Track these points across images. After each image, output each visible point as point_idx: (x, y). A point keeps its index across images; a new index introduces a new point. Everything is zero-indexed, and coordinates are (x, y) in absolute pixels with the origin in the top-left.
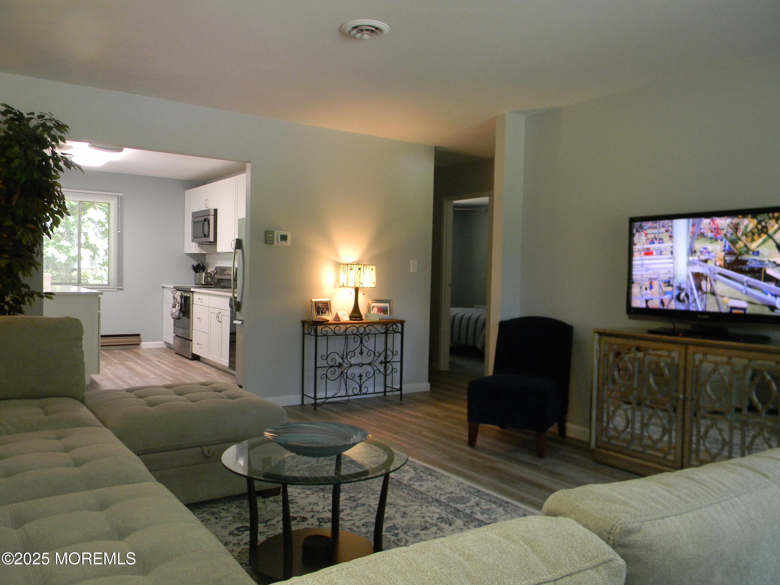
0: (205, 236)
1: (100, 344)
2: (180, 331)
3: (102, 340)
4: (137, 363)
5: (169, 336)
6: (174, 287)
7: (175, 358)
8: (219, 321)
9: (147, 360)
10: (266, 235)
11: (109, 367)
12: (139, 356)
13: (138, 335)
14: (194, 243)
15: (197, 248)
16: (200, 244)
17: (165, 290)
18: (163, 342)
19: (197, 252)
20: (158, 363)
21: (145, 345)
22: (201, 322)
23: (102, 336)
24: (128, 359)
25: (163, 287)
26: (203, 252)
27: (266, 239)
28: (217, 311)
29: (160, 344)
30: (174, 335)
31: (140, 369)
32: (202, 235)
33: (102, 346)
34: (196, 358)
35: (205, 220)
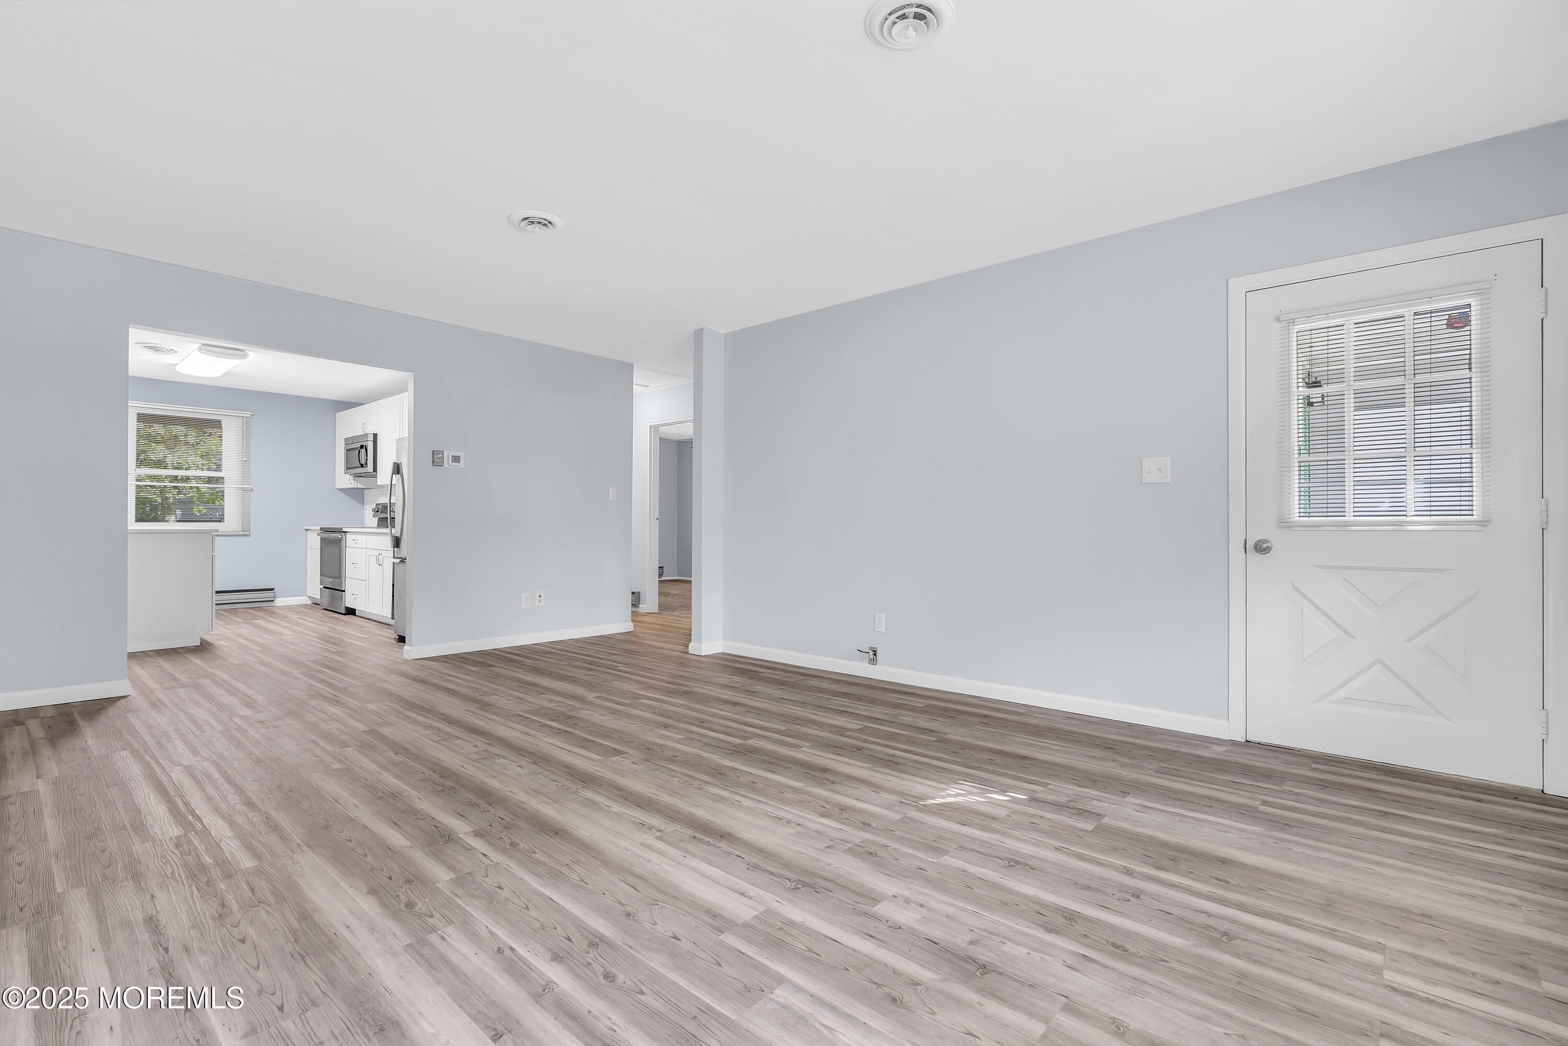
0: (362, 465)
1: (215, 602)
2: (329, 582)
3: (216, 597)
4: (269, 621)
5: (314, 588)
6: (321, 529)
7: (322, 614)
8: (379, 565)
9: (283, 618)
10: (433, 456)
11: (228, 627)
12: (271, 613)
13: (272, 589)
14: (348, 476)
15: (352, 481)
16: (355, 476)
17: (309, 533)
18: (307, 597)
19: (352, 486)
20: (300, 620)
21: (280, 602)
22: (356, 567)
23: (217, 592)
24: (257, 618)
25: (307, 530)
26: (360, 486)
27: (433, 460)
28: (377, 553)
29: (303, 600)
30: (322, 587)
31: (272, 627)
32: (359, 465)
33: (216, 604)
34: (351, 612)
35: (362, 447)
